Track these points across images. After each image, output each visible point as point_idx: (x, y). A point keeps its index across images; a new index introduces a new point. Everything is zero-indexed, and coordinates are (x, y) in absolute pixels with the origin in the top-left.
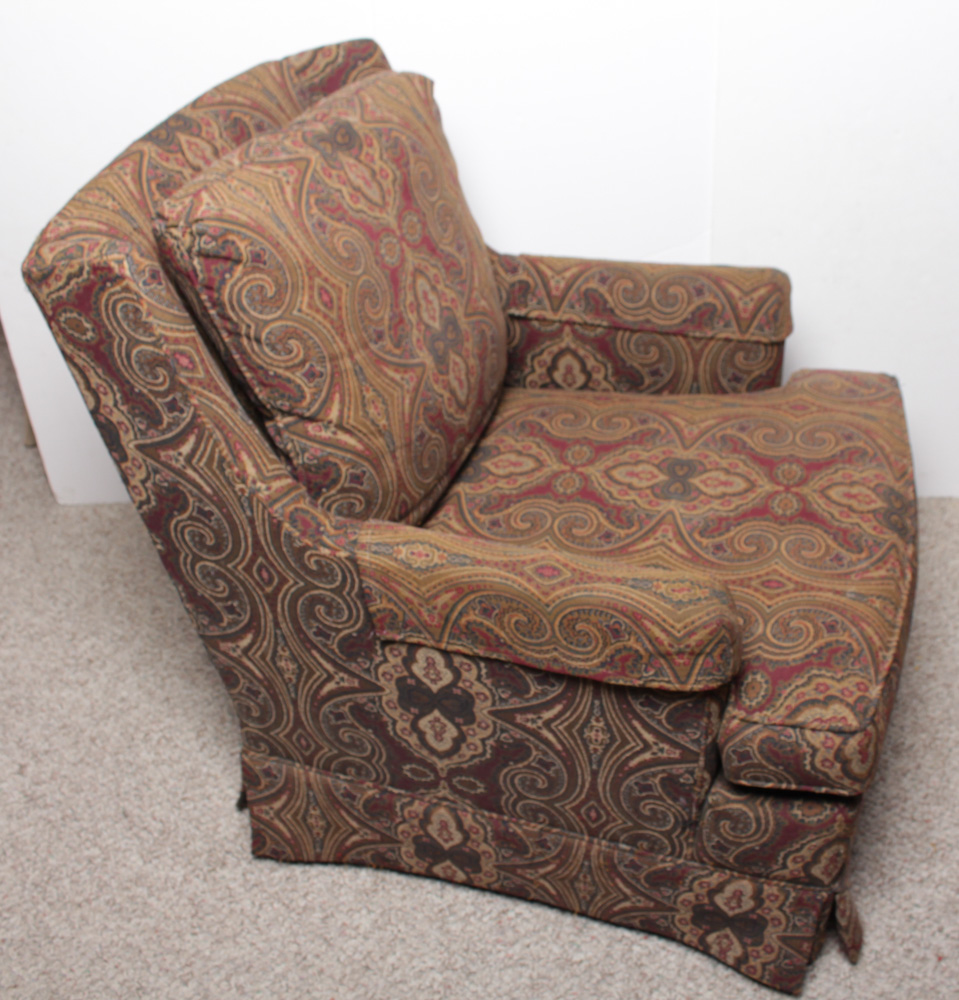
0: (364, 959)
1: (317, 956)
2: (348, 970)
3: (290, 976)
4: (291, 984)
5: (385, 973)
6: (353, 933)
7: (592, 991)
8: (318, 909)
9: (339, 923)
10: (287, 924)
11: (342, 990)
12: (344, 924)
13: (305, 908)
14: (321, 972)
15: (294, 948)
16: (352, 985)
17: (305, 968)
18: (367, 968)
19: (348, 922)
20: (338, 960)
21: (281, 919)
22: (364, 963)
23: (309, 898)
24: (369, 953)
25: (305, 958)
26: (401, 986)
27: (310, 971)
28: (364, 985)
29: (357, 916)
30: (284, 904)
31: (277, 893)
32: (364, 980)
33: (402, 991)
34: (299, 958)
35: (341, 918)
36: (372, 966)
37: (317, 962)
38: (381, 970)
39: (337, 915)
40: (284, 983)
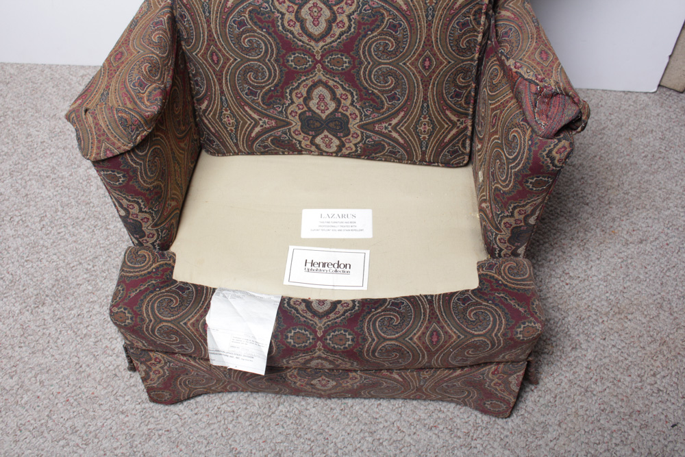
0: (115, 369)
1: (88, 366)
2: (105, 376)
3: (71, 377)
4: (71, 382)
5: (125, 379)
6: (111, 353)
7: (244, 401)
8: (93, 336)
9: (104, 346)
10: (74, 344)
11: (99, 388)
12: (107, 347)
13: (85, 335)
14: (89, 375)
15: (76, 360)
16: (105, 385)
17: (80, 373)
18: (116, 375)
19: (109, 346)
20: (100, 369)
21: (71, 341)
22: (114, 372)
23: (89, 329)
24: (118, 366)
25: (81, 367)
26: (133, 388)
27: (83, 375)
28: (112, 386)
29: (115, 342)
30: (74, 332)
31: (71, 324)
32: (113, 383)
33: (134, 392)
34: (78, 366)
35: (106, 343)
36: (119, 374)
37: (88, 369)
38: (123, 377)
39: (103, 340)
40: (67, 381)
